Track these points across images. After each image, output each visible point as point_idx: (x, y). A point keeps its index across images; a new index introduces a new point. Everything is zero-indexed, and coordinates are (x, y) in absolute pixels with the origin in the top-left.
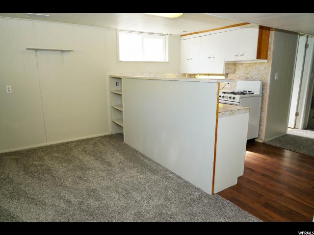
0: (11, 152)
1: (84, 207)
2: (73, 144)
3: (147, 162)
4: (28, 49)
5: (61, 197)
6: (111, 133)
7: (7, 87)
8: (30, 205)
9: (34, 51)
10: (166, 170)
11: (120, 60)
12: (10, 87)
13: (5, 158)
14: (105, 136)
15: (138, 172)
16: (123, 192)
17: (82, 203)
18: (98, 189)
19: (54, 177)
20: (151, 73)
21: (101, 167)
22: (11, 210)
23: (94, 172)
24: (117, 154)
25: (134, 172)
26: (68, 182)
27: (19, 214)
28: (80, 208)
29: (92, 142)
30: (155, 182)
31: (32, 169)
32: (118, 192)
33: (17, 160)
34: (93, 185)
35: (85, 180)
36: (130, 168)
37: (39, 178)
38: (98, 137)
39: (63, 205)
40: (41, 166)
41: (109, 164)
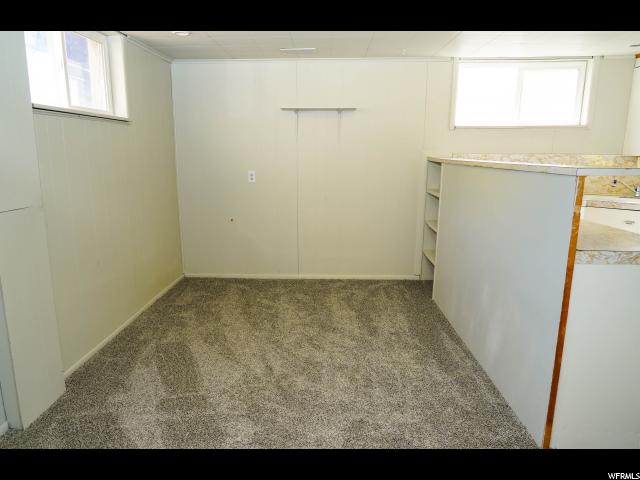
0: (245, 279)
1: (284, 384)
2: (339, 284)
3: (449, 344)
4: (284, 109)
5: (264, 359)
6: (417, 278)
7: (250, 172)
8: (220, 357)
9: (293, 112)
10: (478, 369)
11: (457, 124)
12: (253, 172)
13: (232, 285)
14: (404, 282)
15: (416, 357)
16: (361, 382)
17: (285, 377)
18: (325, 364)
19: (274, 328)
20: (532, 155)
21: (357, 331)
22: (196, 356)
23: (337, 338)
24: (401, 317)
25: (406, 357)
26: (289, 341)
27: (201, 364)
28: (278, 381)
29: (371, 287)
30: (435, 384)
31: (254, 310)
32: (352, 379)
33: (244, 291)
34: (320, 356)
35: (314, 346)
36: (406, 346)
37: (254, 325)
38: (389, 281)
39: (259, 370)
40: (269, 307)
41: (373, 332)
